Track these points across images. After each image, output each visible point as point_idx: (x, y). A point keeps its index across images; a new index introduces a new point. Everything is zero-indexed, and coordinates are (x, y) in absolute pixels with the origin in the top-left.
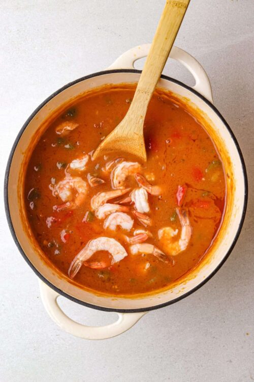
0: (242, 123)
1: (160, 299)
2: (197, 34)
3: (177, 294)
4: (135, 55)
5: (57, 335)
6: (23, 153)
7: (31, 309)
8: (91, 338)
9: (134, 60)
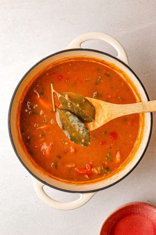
0: (146, 76)
1: (104, 184)
2: (119, 23)
3: (114, 180)
4: (81, 40)
5: (36, 202)
6: (18, 102)
7: (21, 186)
8: (64, 209)
9: (81, 42)
